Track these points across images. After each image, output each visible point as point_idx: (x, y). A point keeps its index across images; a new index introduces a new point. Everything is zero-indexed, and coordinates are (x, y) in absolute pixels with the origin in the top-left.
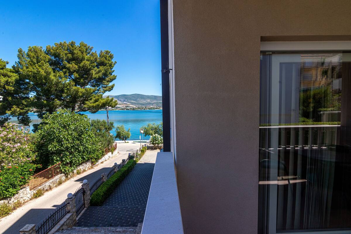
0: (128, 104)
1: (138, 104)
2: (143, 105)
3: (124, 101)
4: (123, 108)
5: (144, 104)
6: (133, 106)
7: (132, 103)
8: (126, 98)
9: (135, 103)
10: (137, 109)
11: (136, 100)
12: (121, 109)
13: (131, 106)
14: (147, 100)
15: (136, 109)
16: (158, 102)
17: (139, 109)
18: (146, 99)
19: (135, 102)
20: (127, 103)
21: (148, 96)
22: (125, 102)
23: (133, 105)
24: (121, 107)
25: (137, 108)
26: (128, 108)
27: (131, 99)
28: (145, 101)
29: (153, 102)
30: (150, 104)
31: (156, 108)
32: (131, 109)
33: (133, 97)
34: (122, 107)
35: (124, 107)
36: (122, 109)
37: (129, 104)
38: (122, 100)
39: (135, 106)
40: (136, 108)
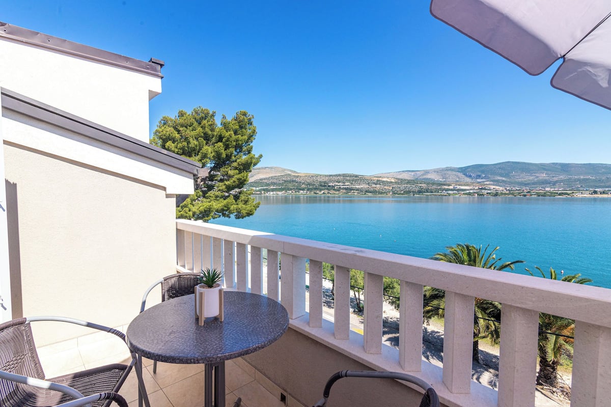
0: (485, 183)
1: (510, 183)
2: (526, 185)
3: (479, 177)
4: (471, 191)
5: (528, 184)
6: (497, 187)
7: (497, 182)
8: (483, 172)
9: (503, 181)
10: (505, 194)
11: (507, 175)
12: (466, 194)
13: (492, 187)
14: (537, 175)
15: (502, 194)
16: (570, 179)
17: (510, 194)
18: (535, 173)
19: (504, 179)
20: (483, 182)
21: (542, 165)
22: (478, 180)
23: (499, 186)
24: (468, 190)
25: (508, 192)
26: (483, 191)
27: (494, 174)
28: (531, 178)
29: (555, 179)
30: (545, 183)
31: (560, 194)
32: (489, 193)
33: (500, 168)
34: (471, 189)
35: (474, 189)
36: (469, 194)
37: (488, 183)
38: (473, 175)
39: (501, 188)
40: (505, 191)
